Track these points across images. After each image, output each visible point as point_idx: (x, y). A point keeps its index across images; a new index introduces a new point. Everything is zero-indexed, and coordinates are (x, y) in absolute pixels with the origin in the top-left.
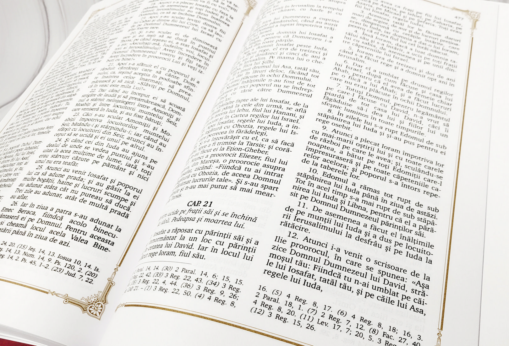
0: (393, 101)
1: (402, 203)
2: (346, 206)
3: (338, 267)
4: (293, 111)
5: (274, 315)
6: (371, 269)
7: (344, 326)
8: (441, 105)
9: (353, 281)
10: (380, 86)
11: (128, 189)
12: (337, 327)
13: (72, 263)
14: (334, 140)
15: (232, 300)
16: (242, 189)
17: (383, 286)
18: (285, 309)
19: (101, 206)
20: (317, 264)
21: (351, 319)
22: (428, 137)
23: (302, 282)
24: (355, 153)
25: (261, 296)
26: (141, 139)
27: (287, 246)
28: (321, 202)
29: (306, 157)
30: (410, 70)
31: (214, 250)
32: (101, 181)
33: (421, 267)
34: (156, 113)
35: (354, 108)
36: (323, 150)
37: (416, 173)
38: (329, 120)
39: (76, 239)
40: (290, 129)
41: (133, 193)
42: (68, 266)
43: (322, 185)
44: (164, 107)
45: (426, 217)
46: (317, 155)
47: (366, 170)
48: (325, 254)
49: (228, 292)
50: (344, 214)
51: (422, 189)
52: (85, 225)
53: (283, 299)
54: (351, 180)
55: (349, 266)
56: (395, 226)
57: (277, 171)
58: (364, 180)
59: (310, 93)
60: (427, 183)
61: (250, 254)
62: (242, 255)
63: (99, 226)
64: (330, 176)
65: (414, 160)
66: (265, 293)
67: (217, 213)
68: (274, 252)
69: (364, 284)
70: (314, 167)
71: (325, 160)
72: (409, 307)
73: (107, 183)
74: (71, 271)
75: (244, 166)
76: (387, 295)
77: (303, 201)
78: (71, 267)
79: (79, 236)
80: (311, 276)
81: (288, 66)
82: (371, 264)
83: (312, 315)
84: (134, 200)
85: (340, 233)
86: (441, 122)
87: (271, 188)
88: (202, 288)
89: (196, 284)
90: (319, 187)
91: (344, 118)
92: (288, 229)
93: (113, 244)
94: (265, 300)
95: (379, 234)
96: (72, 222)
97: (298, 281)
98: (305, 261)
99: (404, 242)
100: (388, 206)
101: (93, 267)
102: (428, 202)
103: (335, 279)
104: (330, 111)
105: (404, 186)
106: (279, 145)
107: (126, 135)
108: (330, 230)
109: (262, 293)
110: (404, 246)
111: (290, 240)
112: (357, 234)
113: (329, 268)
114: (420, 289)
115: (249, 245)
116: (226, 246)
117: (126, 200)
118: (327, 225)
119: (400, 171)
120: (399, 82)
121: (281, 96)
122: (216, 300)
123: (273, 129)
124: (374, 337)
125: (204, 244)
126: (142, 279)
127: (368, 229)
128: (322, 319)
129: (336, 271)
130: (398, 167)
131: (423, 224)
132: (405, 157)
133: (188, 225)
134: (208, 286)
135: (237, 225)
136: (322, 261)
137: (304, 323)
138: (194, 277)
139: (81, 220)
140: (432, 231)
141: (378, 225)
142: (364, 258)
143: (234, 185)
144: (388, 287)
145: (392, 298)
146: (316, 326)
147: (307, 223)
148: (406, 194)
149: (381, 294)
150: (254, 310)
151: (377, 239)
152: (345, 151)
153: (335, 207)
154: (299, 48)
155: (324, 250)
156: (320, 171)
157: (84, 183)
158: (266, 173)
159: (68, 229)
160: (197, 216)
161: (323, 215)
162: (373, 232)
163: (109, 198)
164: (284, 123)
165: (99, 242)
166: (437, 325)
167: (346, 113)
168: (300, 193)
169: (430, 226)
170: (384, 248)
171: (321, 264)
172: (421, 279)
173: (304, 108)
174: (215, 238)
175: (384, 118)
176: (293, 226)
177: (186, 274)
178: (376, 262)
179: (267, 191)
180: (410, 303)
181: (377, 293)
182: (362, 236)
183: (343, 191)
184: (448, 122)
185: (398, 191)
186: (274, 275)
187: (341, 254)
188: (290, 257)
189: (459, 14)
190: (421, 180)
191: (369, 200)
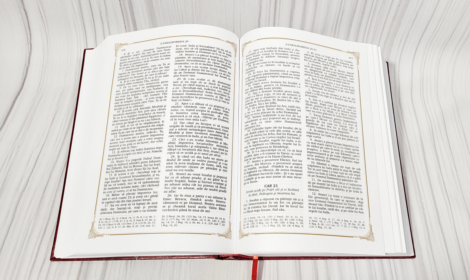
0: (333, 118)
1: (347, 169)
2: (328, 176)
3: (332, 203)
4: (295, 133)
5: (317, 227)
6: (343, 200)
7: (340, 225)
8: (352, 115)
9: (339, 207)
10: (327, 110)
11: (222, 178)
12: (338, 226)
13: (214, 219)
14: (317, 145)
15: (302, 225)
16: (288, 177)
17: (348, 206)
18: (320, 224)
19: (214, 190)
20: (325, 203)
21: (342, 221)
22: (351, 134)
23: (323, 212)
24: (326, 150)
25: (311, 221)
26: (217, 150)
27: (313, 199)
28: (320, 177)
29: (308, 156)
30: (337, 97)
31: (287, 206)
32: (209, 177)
33: (359, 195)
34: (218, 134)
35: (319, 126)
36: (314, 151)
37: (349, 154)
38: (312, 135)
39: (212, 208)
40: (298, 143)
41: (224, 180)
42: (213, 221)
43: (318, 168)
44: (220, 130)
45: (357, 173)
46: (312, 154)
47: (332, 157)
48: (327, 199)
49: (299, 222)
50: (329, 180)
51: (353, 161)
52: (212, 201)
53: (318, 220)
54: (328, 163)
55: (336, 202)
56: (347, 180)
57: (299, 166)
58: (332, 162)
59: (300, 121)
60: (354, 158)
61: (302, 205)
62: (299, 206)
63: (218, 200)
64: (320, 164)
65: (347, 147)
66: (312, 219)
67: (282, 190)
68: (310, 202)
69: (343, 207)
70: (313, 161)
71: (316, 156)
72: (358, 212)
73: (212, 178)
74: (216, 223)
75: (284, 165)
76: (350, 210)
77: (313, 177)
78: (215, 221)
79: (212, 206)
80: (325, 209)
81: (285, 105)
82: (343, 199)
83: (329, 224)
84: (226, 183)
85: (329, 189)
86: (354, 124)
87: (299, 174)
88: (289, 223)
89: (286, 221)
90: (317, 170)
91: (317, 132)
92: (312, 191)
93: (225, 206)
94: (313, 222)
95: (343, 185)
96: (206, 200)
97: (321, 212)
98: (321, 203)
99: (351, 186)
100: (343, 172)
101: (222, 219)
102: (356, 166)
103: (333, 208)
104: (311, 130)
105: (346, 161)
106: (295, 152)
107: (210, 150)
108: (326, 188)
109: (311, 220)
110: (352, 188)
111: (314, 196)
112: (335, 187)
113: (330, 204)
114: (360, 204)
115: (300, 202)
116: (291, 204)
117: (223, 184)
118: (324, 186)
119: (343, 154)
120: (333, 106)
121: (288, 125)
122: (296, 226)
123: (290, 144)
124: (350, 226)
125: (282, 204)
126: (249, 220)
127: (338, 184)
128: (333, 224)
129: (332, 204)
130: (343, 153)
131: (356, 177)
132: (344, 147)
133: (270, 197)
134: (291, 221)
135: (292, 194)
136: (327, 202)
137: (328, 227)
138: (284, 219)
139: (209, 199)
140: (360, 179)
141: (341, 181)
142: (340, 197)
143: (284, 175)
144: (350, 206)
145: (353, 210)
146: (332, 227)
147: (317, 187)
148: (348, 164)
149: (348, 209)
150: (310, 226)
151: (343, 188)
152: (322, 149)
153: (325, 178)
154: (286, 93)
155: (326, 197)
156: (316, 162)
157: (202, 180)
158: (295, 167)
159: (206, 204)
160: (273, 192)
161: (322, 182)
162: (340, 185)
163: (216, 185)
164: (294, 140)
165: (221, 207)
166: (368, 216)
167: (317, 130)
168: (311, 174)
169: (359, 177)
170: (345, 191)
171: (327, 203)
172: (360, 200)
173: (300, 130)
174: (285, 201)
175: (332, 128)
176: (313, 190)
177: (280, 218)
178: (344, 197)
179: (298, 176)
180: (358, 210)
181: (347, 210)
182: (337, 188)
183: (326, 169)
184: (356, 124)
185: (345, 164)
186: (313, 212)
187: (332, 197)
188: (315, 203)
189: (350, 55)
190: (352, 157)
191: (336, 171)
